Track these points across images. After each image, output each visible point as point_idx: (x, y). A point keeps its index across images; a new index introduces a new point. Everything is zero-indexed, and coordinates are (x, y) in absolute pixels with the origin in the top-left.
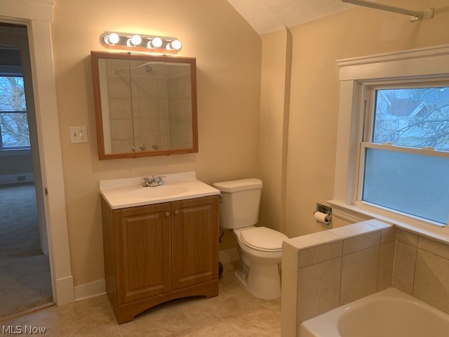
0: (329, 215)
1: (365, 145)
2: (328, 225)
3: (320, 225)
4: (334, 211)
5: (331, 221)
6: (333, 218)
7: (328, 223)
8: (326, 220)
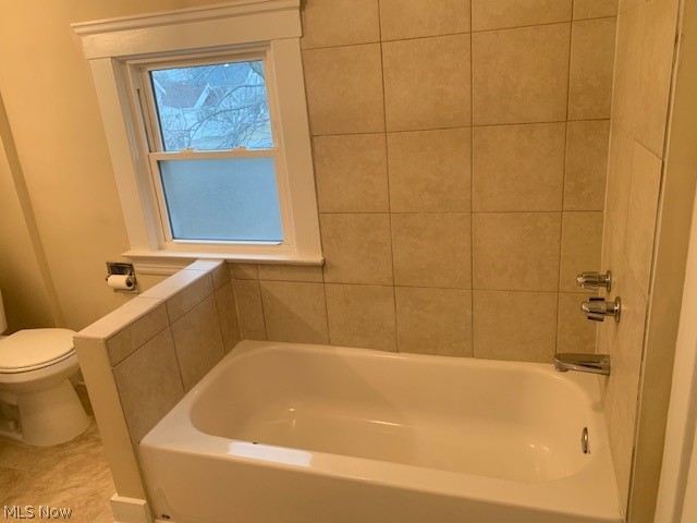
0: (131, 274)
1: (155, 157)
2: (134, 289)
3: (120, 294)
4: (137, 267)
5: (135, 283)
6: (139, 278)
7: (133, 287)
8: (129, 284)
